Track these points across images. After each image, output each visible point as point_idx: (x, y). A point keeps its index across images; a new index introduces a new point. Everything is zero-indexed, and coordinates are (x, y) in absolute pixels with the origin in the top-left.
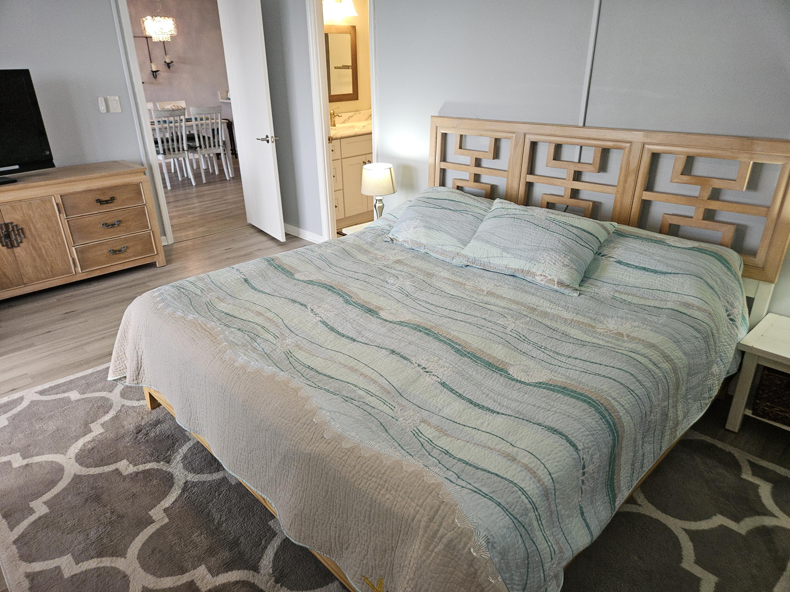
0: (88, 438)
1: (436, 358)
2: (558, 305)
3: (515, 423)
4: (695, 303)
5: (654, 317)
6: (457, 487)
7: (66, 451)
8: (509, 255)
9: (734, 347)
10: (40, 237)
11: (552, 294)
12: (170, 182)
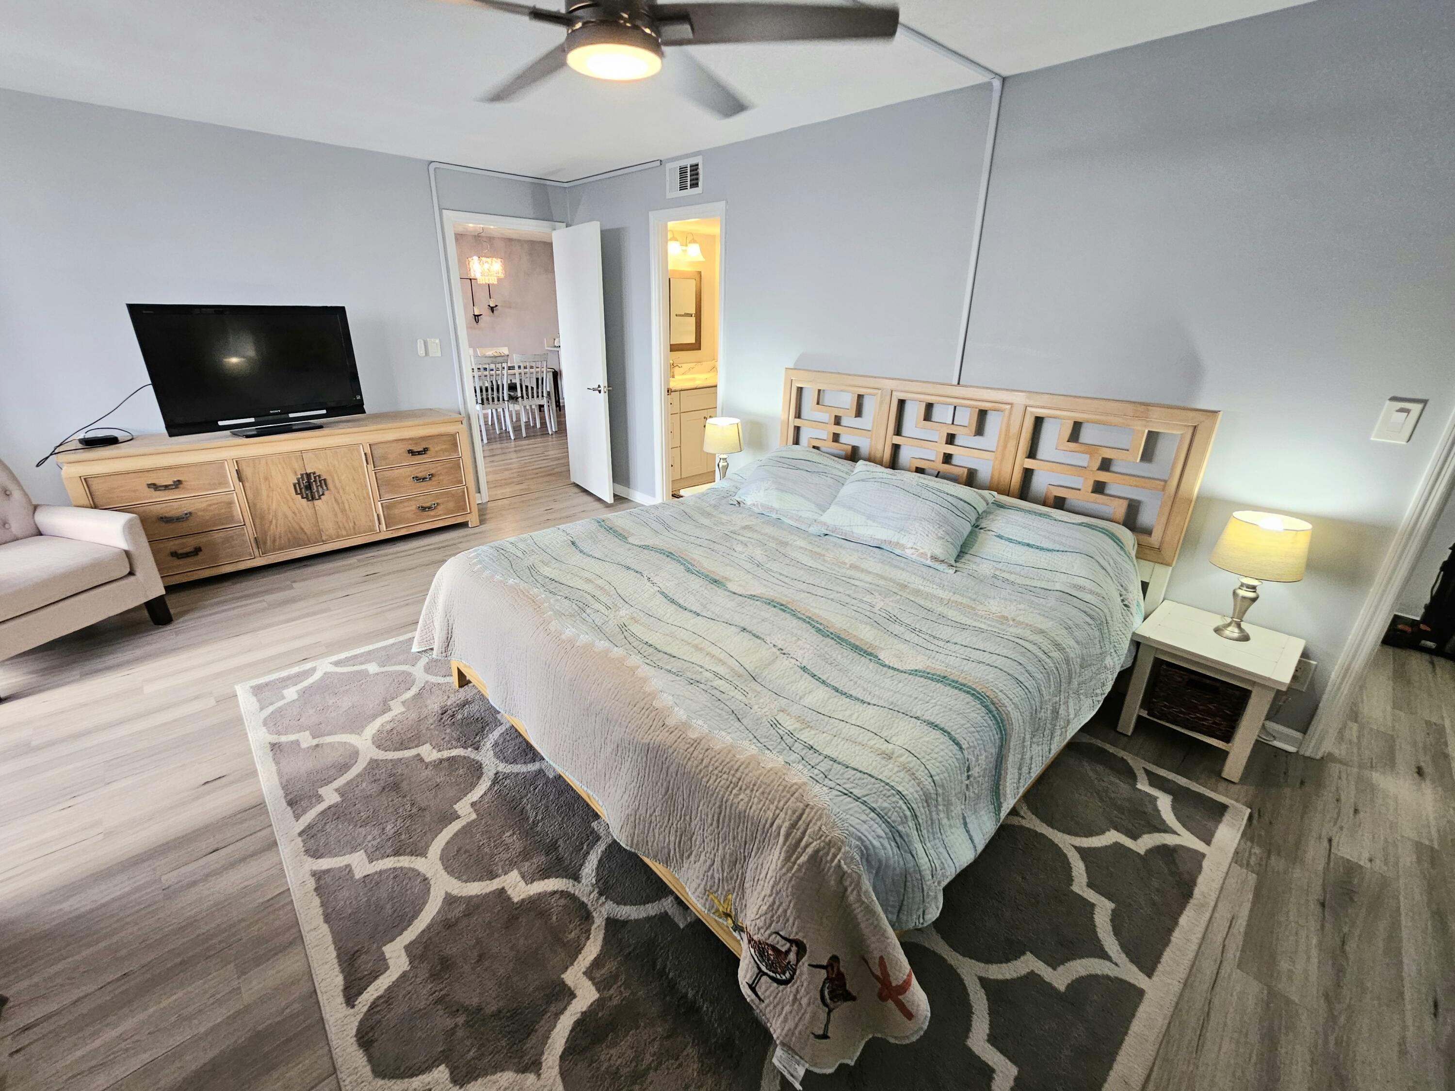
0: (387, 717)
1: (795, 638)
2: (933, 582)
3: (890, 716)
4: (1086, 585)
5: (1042, 600)
6: (824, 788)
7: (362, 731)
8: (875, 524)
9: (1129, 636)
10: (344, 490)
11: (925, 569)
12: (487, 435)
